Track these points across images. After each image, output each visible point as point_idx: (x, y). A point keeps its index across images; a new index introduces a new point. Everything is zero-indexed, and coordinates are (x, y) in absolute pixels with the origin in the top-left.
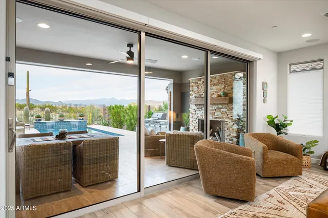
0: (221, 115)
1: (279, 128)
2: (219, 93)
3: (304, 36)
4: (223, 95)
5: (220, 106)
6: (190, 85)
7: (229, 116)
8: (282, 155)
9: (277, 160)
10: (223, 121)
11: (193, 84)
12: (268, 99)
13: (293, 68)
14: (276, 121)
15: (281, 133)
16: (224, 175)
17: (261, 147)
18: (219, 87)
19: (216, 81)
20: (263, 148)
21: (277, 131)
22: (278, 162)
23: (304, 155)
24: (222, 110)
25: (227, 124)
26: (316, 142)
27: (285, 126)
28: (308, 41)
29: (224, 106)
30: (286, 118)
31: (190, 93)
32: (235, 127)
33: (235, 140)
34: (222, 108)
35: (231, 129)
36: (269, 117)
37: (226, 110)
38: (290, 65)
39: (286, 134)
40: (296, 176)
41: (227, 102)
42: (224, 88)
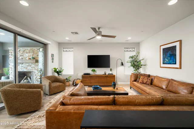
0: (31, 68)
1: (58, 73)
2: (30, 57)
3: (66, 38)
4: (32, 58)
5: (31, 64)
6: (10, 51)
7: (36, 69)
8: (58, 84)
9: (55, 86)
10: (33, 72)
11: (11, 51)
12: (54, 61)
13: (65, 50)
14: (57, 70)
15: (59, 75)
16: (22, 102)
17: (48, 82)
18: (29, 54)
19: (28, 51)
20: (49, 82)
21: (58, 74)
22: (56, 87)
23: (67, 82)
24: (32, 66)
25: (35, 73)
26: (71, 76)
27: (60, 72)
28: (68, 41)
29: (33, 64)
30: (61, 69)
31: (10, 56)
32: (39, 74)
33: (39, 80)
34: (32, 65)
35: (37, 75)
36: (54, 68)
37: (34, 66)
38: (63, 48)
39: (61, 75)
40: (63, 91)
41: (34, 62)
42: (33, 55)
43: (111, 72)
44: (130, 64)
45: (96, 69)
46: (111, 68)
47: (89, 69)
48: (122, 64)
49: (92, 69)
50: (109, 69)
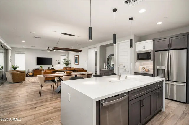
27: (16, 68)
43: (52, 68)
44: (63, 63)
45: (43, 66)
46: (52, 65)
47: (38, 66)
48: (59, 63)
49: (40, 66)
50: (52, 66)
